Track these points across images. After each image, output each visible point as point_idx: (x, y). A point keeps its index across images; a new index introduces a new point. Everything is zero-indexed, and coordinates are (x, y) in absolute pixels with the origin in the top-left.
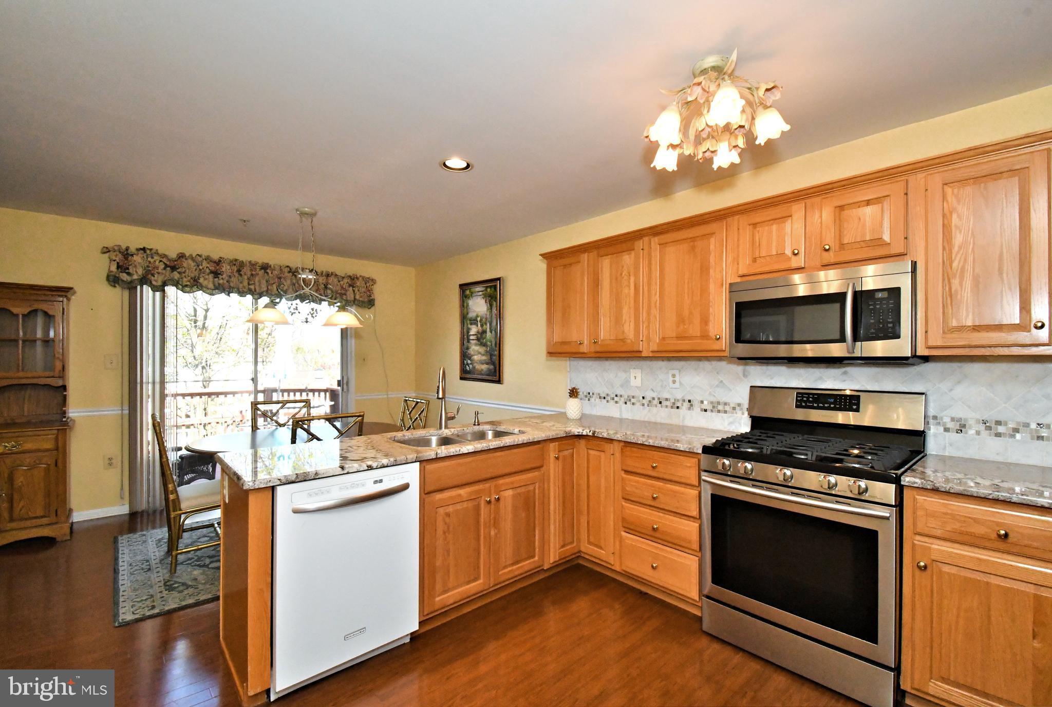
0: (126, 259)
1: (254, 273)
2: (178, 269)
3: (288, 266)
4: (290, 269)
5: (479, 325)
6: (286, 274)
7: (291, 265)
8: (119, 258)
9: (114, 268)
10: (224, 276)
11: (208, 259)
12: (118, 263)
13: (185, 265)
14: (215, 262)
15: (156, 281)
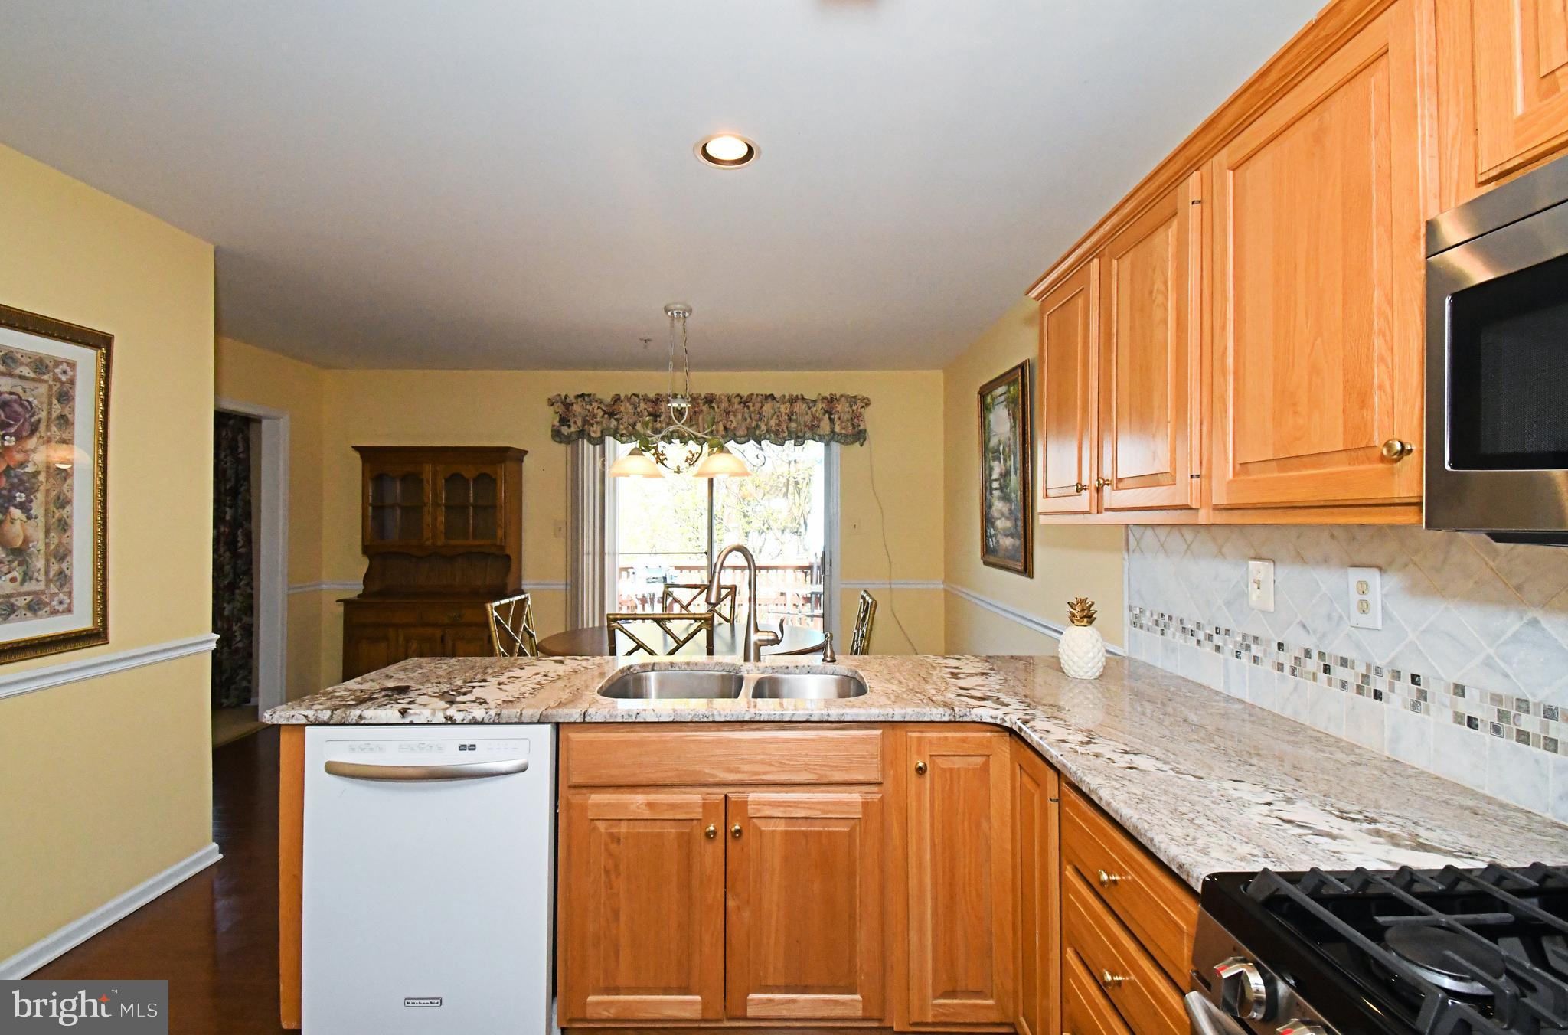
0: (568, 409)
1: (696, 409)
2: (616, 415)
3: (738, 395)
4: (741, 398)
5: (1002, 460)
6: (736, 406)
7: (742, 394)
8: (560, 409)
9: (556, 423)
10: (662, 418)
11: (646, 399)
12: (560, 415)
13: (622, 409)
14: (652, 402)
15: (595, 432)
